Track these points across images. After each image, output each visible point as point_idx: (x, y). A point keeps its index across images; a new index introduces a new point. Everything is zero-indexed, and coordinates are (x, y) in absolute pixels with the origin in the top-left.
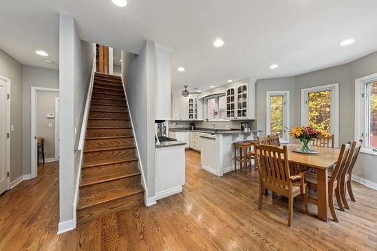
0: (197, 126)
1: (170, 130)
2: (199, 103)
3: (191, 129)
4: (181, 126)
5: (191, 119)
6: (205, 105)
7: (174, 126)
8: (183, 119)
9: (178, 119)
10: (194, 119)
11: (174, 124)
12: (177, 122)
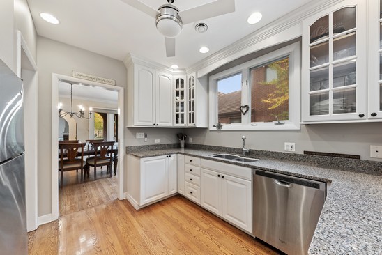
0: (191, 141)
1: (129, 150)
2: (199, 89)
3: (178, 146)
4: (157, 141)
5: (180, 125)
6: (211, 93)
7: (139, 141)
8: (161, 125)
9: (150, 124)
10: (187, 124)
11: (140, 136)
12: (147, 131)
